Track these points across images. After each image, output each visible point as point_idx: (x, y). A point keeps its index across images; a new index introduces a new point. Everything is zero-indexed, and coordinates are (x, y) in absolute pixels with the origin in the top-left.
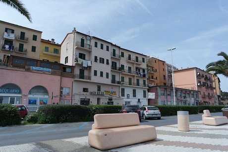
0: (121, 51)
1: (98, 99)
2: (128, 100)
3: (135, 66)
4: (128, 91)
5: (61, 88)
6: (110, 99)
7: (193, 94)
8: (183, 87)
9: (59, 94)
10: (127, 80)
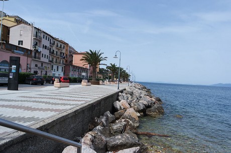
0: (54, 40)
1: (41, 71)
2: (54, 73)
3: (60, 51)
4: (55, 67)
5: (27, 64)
6: (46, 72)
7: (78, 70)
8: (78, 65)
9: (26, 68)
10: (55, 60)
